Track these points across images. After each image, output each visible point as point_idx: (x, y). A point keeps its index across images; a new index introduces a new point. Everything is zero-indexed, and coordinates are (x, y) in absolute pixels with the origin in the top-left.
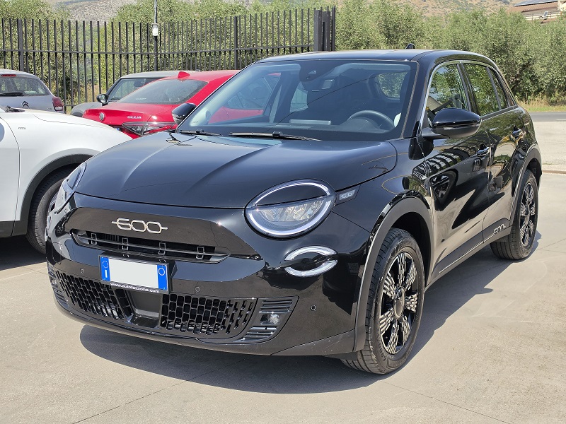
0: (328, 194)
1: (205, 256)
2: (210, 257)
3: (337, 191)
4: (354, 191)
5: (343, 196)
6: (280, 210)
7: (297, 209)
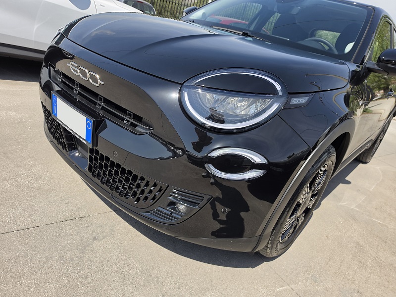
0: (280, 94)
1: (131, 122)
2: (137, 126)
3: (289, 93)
4: (307, 98)
5: (295, 101)
6: (222, 97)
7: (241, 102)
